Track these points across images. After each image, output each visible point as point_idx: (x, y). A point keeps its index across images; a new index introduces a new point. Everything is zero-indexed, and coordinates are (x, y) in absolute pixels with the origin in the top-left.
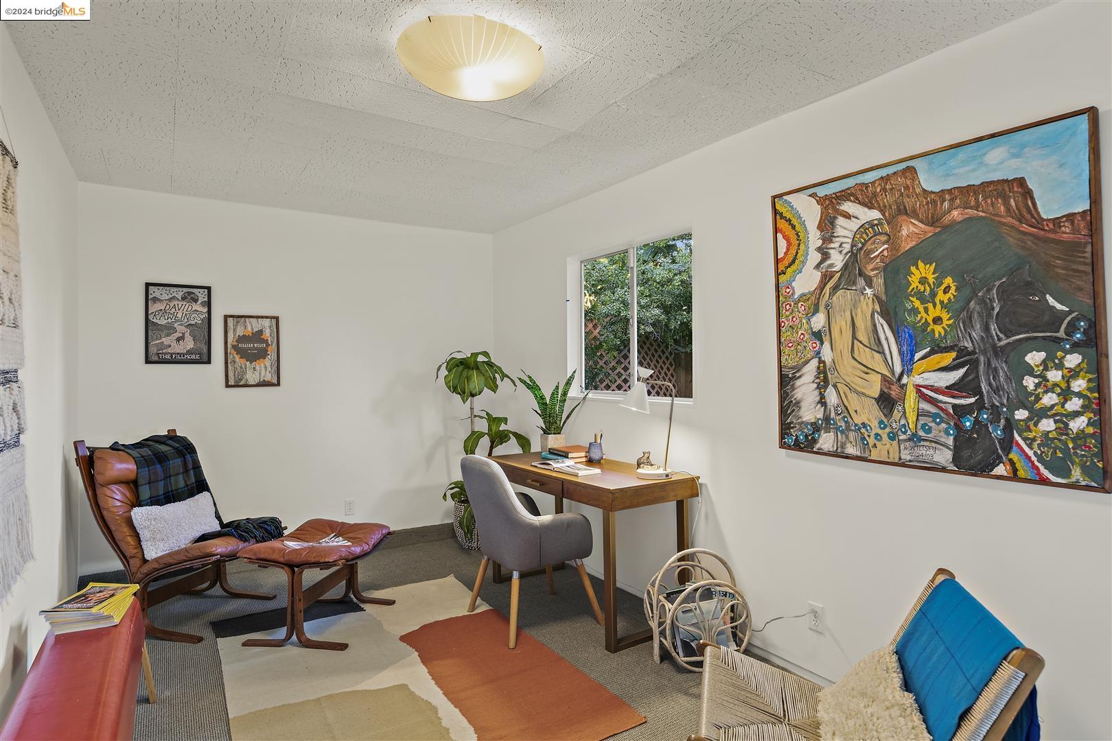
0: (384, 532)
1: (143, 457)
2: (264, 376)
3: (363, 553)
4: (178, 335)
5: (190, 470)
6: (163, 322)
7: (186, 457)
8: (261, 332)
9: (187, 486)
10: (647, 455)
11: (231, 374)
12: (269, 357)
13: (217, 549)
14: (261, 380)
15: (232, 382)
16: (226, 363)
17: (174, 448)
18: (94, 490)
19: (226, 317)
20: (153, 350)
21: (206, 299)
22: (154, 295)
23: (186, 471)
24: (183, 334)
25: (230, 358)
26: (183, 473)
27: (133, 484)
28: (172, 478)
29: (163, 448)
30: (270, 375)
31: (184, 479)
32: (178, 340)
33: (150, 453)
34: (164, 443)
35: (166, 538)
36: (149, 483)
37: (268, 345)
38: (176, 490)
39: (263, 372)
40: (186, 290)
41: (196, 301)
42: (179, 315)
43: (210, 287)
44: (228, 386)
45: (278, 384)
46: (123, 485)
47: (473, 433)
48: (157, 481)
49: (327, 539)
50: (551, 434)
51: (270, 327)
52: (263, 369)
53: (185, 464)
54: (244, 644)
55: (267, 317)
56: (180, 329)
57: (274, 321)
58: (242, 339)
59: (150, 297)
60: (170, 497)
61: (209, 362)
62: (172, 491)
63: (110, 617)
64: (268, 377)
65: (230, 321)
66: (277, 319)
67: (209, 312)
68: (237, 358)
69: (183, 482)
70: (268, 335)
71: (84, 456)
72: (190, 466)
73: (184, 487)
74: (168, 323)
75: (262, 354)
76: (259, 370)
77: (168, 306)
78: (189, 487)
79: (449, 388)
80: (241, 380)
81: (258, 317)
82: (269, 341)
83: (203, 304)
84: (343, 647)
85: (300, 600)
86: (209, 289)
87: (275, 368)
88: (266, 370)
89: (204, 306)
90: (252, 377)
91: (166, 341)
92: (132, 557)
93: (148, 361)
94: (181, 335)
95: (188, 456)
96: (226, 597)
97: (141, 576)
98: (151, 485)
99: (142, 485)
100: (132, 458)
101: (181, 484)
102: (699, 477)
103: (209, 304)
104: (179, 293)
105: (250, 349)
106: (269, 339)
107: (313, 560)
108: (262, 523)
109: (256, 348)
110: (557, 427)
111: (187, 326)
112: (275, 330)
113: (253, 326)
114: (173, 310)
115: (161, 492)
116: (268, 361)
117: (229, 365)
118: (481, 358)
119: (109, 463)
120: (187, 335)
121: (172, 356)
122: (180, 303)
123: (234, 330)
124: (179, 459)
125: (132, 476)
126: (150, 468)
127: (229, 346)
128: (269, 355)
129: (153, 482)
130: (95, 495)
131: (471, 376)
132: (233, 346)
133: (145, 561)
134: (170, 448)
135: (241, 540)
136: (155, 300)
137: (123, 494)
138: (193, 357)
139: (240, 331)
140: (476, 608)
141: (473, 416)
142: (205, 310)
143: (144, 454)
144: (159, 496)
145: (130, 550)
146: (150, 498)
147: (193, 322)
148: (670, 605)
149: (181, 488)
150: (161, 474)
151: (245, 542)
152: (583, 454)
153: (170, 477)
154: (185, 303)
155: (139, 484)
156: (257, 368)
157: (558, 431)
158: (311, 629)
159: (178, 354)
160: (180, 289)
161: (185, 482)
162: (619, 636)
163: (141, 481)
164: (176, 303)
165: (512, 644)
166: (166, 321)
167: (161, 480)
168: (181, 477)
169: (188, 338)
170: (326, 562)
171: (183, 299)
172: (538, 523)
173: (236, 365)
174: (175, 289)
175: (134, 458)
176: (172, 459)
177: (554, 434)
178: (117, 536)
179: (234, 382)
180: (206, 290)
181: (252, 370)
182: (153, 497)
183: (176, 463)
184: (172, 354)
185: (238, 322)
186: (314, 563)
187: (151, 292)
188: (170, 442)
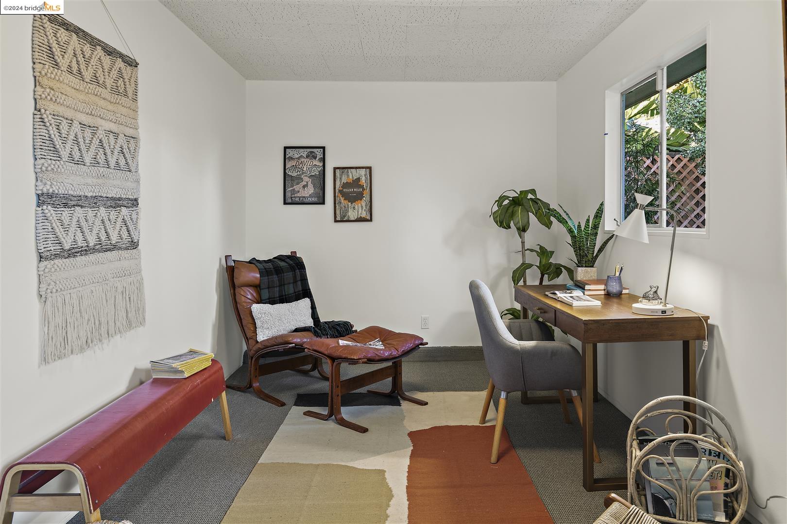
0: (417, 342)
1: (265, 269)
2: (361, 214)
3: (391, 357)
4: (304, 183)
5: (297, 281)
6: (294, 174)
7: (296, 271)
8: (358, 179)
9: (295, 293)
10: (654, 290)
11: (338, 212)
12: (364, 198)
13: (293, 339)
14: (359, 216)
15: (338, 218)
16: (335, 203)
17: (289, 265)
18: (234, 290)
19: (335, 169)
20: (288, 195)
21: (322, 156)
22: (289, 155)
23: (295, 282)
24: (307, 182)
25: (337, 199)
26: (293, 283)
27: (257, 287)
28: (286, 286)
29: (282, 264)
30: (365, 213)
31: (294, 287)
32: (304, 187)
33: (272, 266)
34: (284, 261)
35: (270, 328)
36: (268, 288)
37: (364, 189)
38: (288, 295)
39: (360, 210)
40: (309, 150)
41: (315, 158)
42: (305, 169)
43: (325, 147)
44: (336, 221)
45: (371, 220)
46: (252, 288)
47: (523, 264)
48: (274, 287)
49: (372, 343)
50: (582, 266)
51: (365, 175)
52: (360, 208)
53: (295, 277)
54: (305, 414)
55: (363, 168)
56: (306, 179)
57: (368, 170)
58: (346, 185)
59: (287, 157)
60: (284, 299)
61: (323, 203)
62: (285, 295)
63: (182, 372)
64: (364, 214)
65: (338, 171)
66: (370, 168)
67: (324, 166)
68: (342, 199)
69: (293, 289)
70: (364, 181)
71: (230, 266)
72: (298, 278)
73: (293, 293)
74: (298, 175)
75: (359, 197)
76: (358, 210)
77: (298, 163)
78: (297, 293)
79: (496, 222)
80: (345, 216)
81: (356, 168)
82: (365, 186)
83: (320, 160)
84: (364, 430)
85: (338, 387)
86: (324, 148)
87: (368, 207)
88: (362, 209)
89: (320, 161)
90: (352, 215)
91: (296, 188)
92: (250, 338)
93: (285, 203)
94: (306, 183)
95: (298, 271)
96: (320, 379)
97: (253, 352)
98: (270, 289)
99: (263, 289)
100: (257, 269)
101: (291, 291)
102: (708, 318)
103: (323, 160)
104: (304, 153)
105: (351, 193)
106: (365, 185)
107: (344, 356)
108: (336, 325)
109: (355, 192)
110: (589, 260)
111: (309, 177)
112: (369, 178)
113: (353, 175)
114: (301, 165)
115: (277, 295)
116: (364, 203)
117: (337, 205)
118: (530, 196)
119: (243, 272)
120: (310, 183)
121: (300, 199)
122: (305, 160)
123: (340, 179)
124: (292, 273)
125: (257, 282)
126: (270, 277)
127: (337, 191)
128: (364, 197)
129: (271, 288)
130: (235, 294)
131: (516, 211)
132: (340, 191)
133: (257, 342)
134: (286, 264)
135: (315, 335)
136: (291, 158)
137: (252, 295)
138: (313, 199)
139: (344, 180)
140: (486, 423)
141: (524, 250)
142: (321, 164)
143: (267, 267)
144: (275, 298)
145: (249, 334)
146: (269, 299)
147: (313, 174)
148: (638, 451)
149: (291, 294)
150: (277, 283)
151: (317, 337)
152: (602, 287)
153: (284, 285)
154: (308, 160)
155: (261, 288)
156: (356, 207)
157: (591, 264)
158: (346, 412)
159: (304, 197)
160: (306, 150)
161: (294, 290)
162: (595, 477)
163: (262, 286)
164: (303, 160)
165: (494, 458)
166: (296, 174)
167: (277, 287)
168: (291, 286)
169: (310, 185)
170: (352, 359)
171: (308, 157)
172: (519, 347)
173: (342, 205)
174: (302, 150)
175: (259, 269)
176: (286, 272)
177: (586, 267)
178: (244, 323)
179: (340, 218)
180: (322, 150)
181: (352, 209)
182: (271, 298)
183: (288, 276)
184: (300, 197)
185: (343, 172)
186: (344, 358)
187: (287, 153)
188: (288, 260)
